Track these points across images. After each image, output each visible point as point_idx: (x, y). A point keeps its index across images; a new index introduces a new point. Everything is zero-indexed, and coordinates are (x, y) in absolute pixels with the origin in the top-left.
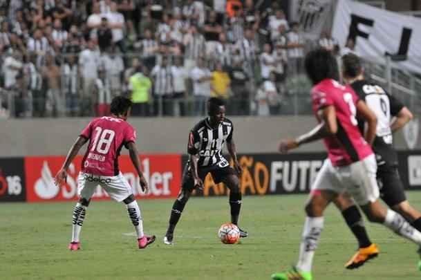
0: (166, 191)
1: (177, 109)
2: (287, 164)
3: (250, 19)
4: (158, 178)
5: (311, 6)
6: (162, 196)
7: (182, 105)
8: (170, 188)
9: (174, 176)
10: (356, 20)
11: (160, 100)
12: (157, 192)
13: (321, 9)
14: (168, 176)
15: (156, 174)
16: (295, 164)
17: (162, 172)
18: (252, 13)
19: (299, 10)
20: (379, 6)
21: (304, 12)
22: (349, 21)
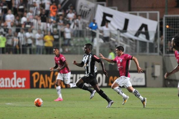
0: (23, 86)
1: (28, 51)
2: (75, 75)
3: (60, 13)
4: (20, 80)
5: (85, 8)
6: (21, 88)
7: (30, 50)
8: (25, 84)
9: (26, 79)
10: (105, 15)
11: (21, 47)
12: (19, 86)
13: (90, 10)
14: (24, 79)
15: (19, 79)
16: (78, 76)
17: (21, 78)
18: (60, 11)
19: (80, 10)
20: (115, 9)
21: (82, 10)
22: (102, 15)
